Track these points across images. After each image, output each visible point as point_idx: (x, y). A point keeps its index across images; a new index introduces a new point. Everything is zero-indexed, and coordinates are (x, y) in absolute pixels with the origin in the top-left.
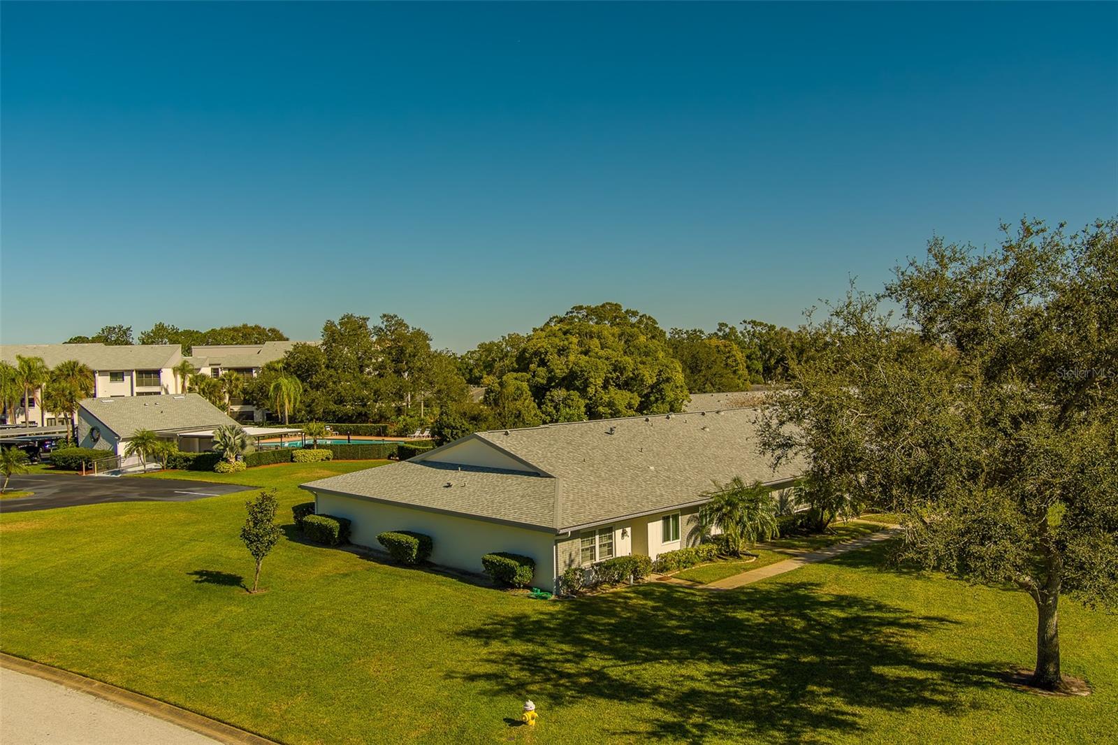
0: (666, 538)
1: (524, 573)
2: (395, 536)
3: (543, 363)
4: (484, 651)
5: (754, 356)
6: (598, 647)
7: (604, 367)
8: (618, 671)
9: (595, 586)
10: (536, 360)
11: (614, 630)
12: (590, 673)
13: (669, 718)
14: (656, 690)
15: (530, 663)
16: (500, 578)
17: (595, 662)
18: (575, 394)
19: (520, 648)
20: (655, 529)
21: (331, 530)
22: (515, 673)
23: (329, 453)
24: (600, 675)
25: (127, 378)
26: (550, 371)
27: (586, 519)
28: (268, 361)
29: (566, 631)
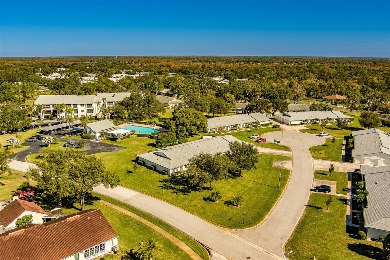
0: (185, 168)
1: (166, 173)
2: (151, 166)
3: (178, 119)
4: (161, 184)
5: (242, 94)
6: (172, 183)
7: (190, 122)
8: (173, 186)
9: (175, 175)
10: (177, 118)
11: (175, 181)
12: (171, 187)
13: (176, 191)
14: (176, 188)
15: (165, 185)
16: (164, 174)
17: (172, 185)
18: (184, 127)
19: (165, 183)
20: (184, 167)
21: (142, 164)
22: (164, 186)
23: (136, 136)
24: (172, 187)
25: (85, 106)
26: (179, 122)
27: (174, 167)
28: (117, 101)
29: (170, 181)
